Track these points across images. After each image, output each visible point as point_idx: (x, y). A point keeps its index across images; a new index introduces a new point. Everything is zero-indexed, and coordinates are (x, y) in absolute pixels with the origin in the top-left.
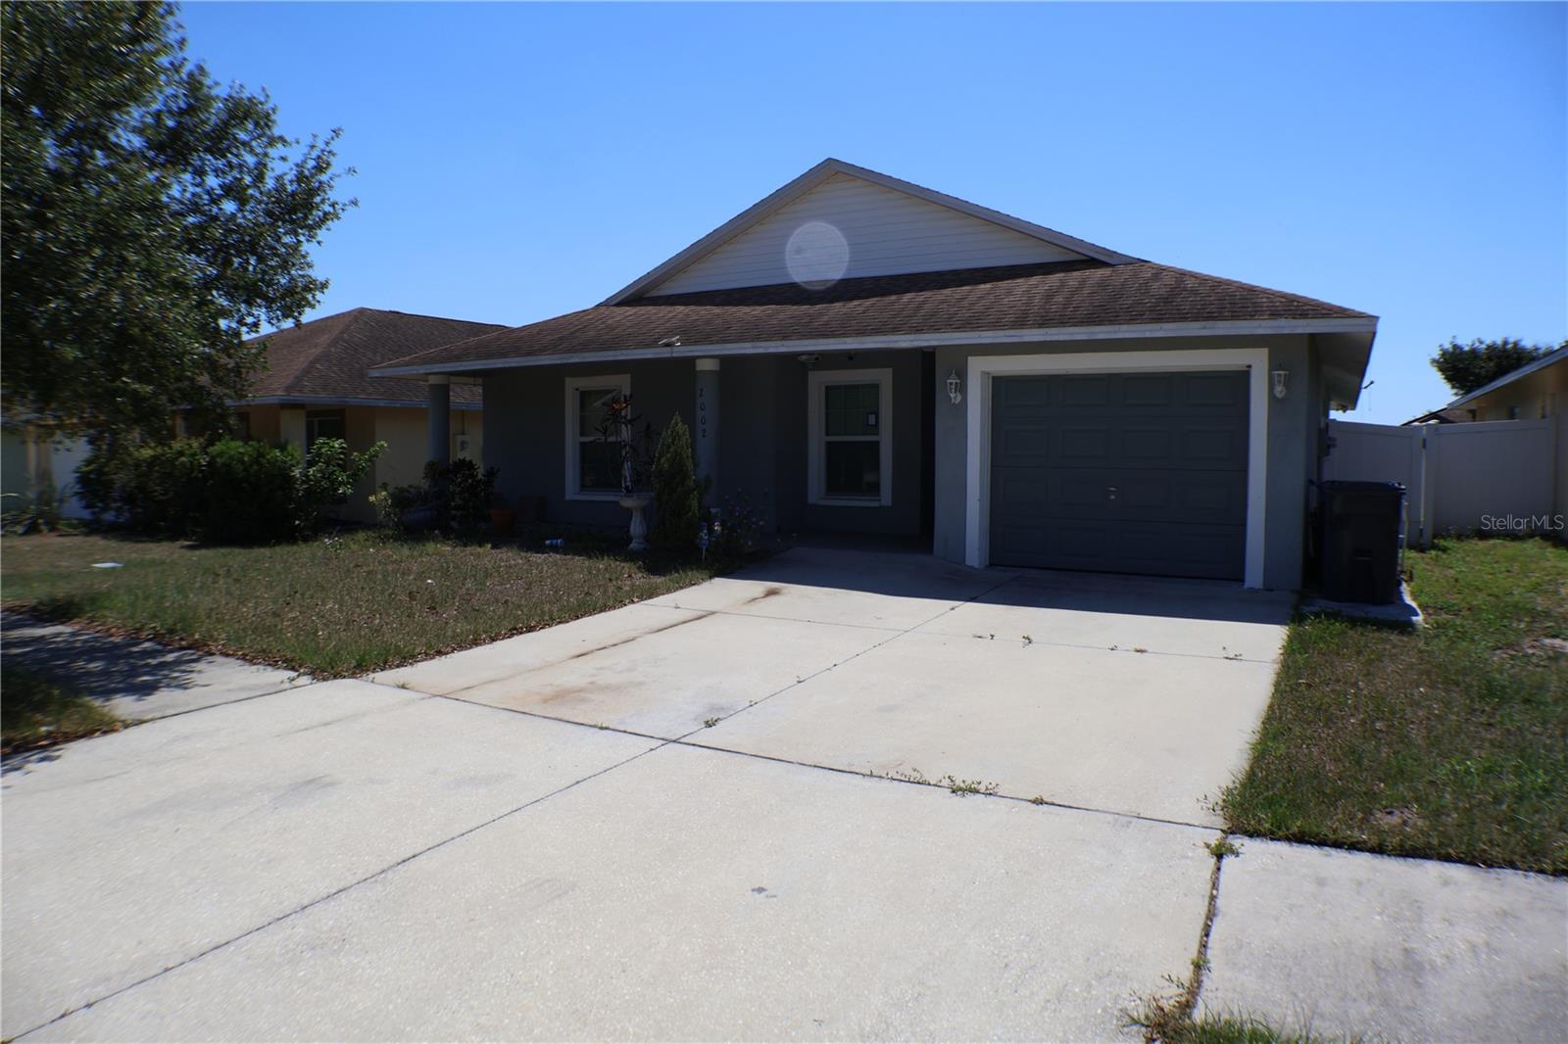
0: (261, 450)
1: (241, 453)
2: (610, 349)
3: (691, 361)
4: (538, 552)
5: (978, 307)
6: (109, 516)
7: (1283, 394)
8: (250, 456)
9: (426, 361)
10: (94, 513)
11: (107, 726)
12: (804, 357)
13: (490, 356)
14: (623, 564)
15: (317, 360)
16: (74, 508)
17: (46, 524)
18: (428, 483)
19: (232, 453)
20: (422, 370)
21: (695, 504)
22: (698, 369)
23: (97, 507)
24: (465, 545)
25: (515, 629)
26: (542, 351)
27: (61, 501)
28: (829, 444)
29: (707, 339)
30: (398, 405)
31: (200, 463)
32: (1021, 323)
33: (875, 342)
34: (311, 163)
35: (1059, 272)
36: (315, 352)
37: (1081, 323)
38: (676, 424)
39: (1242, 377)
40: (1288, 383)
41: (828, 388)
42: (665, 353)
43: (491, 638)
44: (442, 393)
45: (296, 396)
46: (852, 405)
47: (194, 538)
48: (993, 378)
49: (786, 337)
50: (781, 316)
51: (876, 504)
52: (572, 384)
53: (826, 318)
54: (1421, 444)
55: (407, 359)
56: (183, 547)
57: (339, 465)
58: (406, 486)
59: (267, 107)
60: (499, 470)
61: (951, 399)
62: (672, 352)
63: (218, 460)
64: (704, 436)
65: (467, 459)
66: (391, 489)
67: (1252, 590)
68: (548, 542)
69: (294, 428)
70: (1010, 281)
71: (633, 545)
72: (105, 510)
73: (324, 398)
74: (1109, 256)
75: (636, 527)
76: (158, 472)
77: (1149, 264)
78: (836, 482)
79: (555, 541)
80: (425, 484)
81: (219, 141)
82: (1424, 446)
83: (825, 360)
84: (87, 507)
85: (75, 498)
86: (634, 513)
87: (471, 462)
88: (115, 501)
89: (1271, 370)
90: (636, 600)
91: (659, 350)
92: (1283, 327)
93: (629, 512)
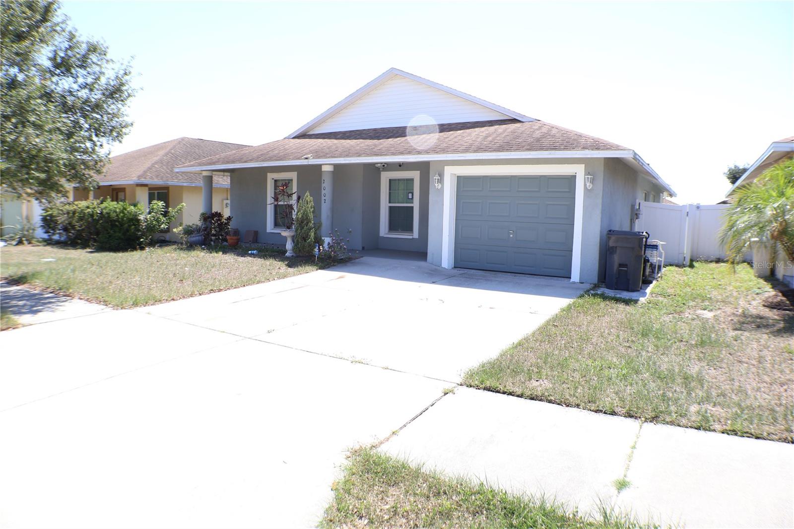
0: (125, 206)
1: (115, 208)
2: (281, 160)
3: (320, 166)
4: (242, 257)
5: (451, 142)
6: (56, 237)
7: (590, 188)
8: (120, 209)
9: (200, 165)
10: (49, 236)
11: (15, 327)
12: (379, 165)
13: (228, 162)
14: (278, 263)
15: (156, 163)
16: (40, 233)
17: (27, 240)
18: (201, 224)
19: (111, 207)
20: (198, 169)
21: (312, 234)
22: (323, 170)
23: (50, 233)
24: (211, 253)
25: (212, 290)
26: (251, 160)
27: (34, 230)
28: (390, 207)
29: (325, 156)
30: (193, 185)
31: (97, 212)
32: (467, 150)
33: (403, 158)
34: (122, 72)
35: (497, 125)
36: (156, 159)
37: (495, 150)
38: (307, 196)
39: (572, 179)
40: (593, 181)
41: (390, 180)
42: (305, 162)
43: (199, 293)
44: (209, 179)
45: (143, 181)
46: (401, 188)
47: (93, 248)
48: (458, 177)
49: (359, 156)
50: (363, 145)
51: (411, 237)
52: (271, 176)
53: (381, 146)
54: (686, 214)
55: (192, 163)
56: (87, 252)
57: (162, 214)
58: (191, 225)
59: (105, 45)
60: (232, 217)
61: (435, 186)
62: (308, 162)
63: (104, 211)
64: (325, 202)
65: (219, 212)
66: (184, 226)
67: (574, 283)
68: (250, 252)
69: (142, 196)
70: (472, 129)
71: (287, 254)
72: (54, 234)
73: (157, 181)
74: (522, 117)
75: (289, 246)
76: (77, 216)
77: (539, 122)
78: (393, 226)
79: (253, 252)
80: (199, 223)
81: (83, 63)
82: (687, 215)
83: (387, 167)
84: (46, 232)
85: (40, 228)
86: (288, 238)
87: (220, 213)
88: (60, 230)
89: (585, 175)
90: (276, 279)
91: (302, 161)
92: (587, 154)
93: (285, 238)
